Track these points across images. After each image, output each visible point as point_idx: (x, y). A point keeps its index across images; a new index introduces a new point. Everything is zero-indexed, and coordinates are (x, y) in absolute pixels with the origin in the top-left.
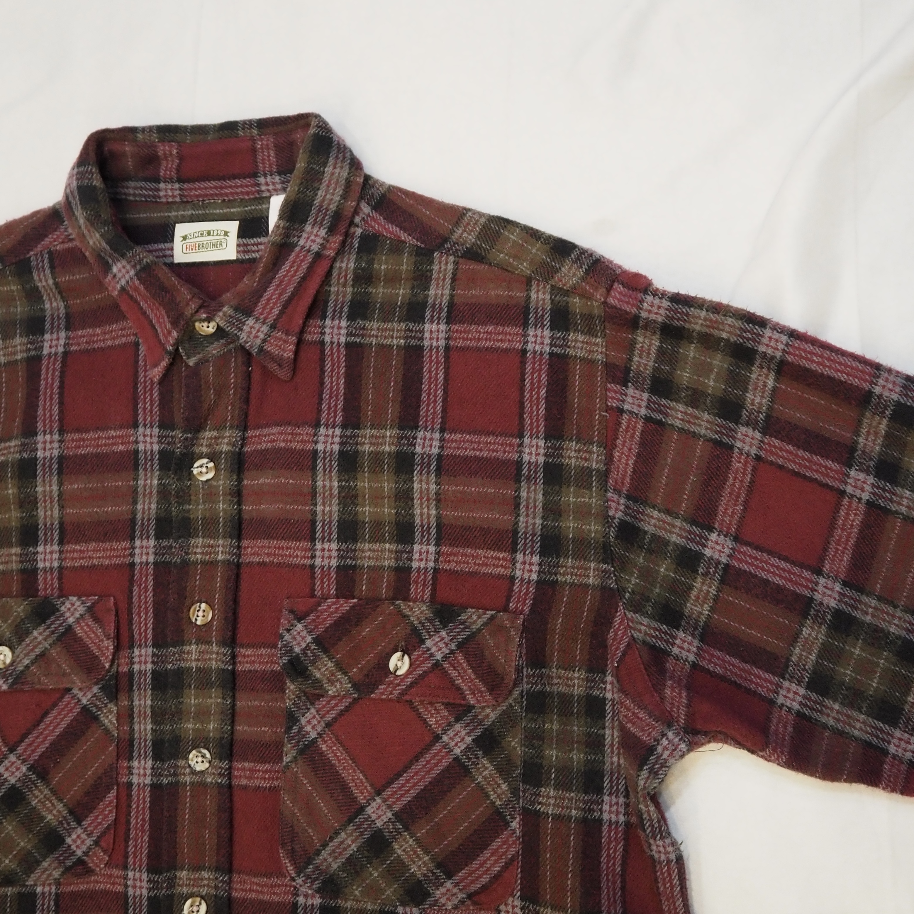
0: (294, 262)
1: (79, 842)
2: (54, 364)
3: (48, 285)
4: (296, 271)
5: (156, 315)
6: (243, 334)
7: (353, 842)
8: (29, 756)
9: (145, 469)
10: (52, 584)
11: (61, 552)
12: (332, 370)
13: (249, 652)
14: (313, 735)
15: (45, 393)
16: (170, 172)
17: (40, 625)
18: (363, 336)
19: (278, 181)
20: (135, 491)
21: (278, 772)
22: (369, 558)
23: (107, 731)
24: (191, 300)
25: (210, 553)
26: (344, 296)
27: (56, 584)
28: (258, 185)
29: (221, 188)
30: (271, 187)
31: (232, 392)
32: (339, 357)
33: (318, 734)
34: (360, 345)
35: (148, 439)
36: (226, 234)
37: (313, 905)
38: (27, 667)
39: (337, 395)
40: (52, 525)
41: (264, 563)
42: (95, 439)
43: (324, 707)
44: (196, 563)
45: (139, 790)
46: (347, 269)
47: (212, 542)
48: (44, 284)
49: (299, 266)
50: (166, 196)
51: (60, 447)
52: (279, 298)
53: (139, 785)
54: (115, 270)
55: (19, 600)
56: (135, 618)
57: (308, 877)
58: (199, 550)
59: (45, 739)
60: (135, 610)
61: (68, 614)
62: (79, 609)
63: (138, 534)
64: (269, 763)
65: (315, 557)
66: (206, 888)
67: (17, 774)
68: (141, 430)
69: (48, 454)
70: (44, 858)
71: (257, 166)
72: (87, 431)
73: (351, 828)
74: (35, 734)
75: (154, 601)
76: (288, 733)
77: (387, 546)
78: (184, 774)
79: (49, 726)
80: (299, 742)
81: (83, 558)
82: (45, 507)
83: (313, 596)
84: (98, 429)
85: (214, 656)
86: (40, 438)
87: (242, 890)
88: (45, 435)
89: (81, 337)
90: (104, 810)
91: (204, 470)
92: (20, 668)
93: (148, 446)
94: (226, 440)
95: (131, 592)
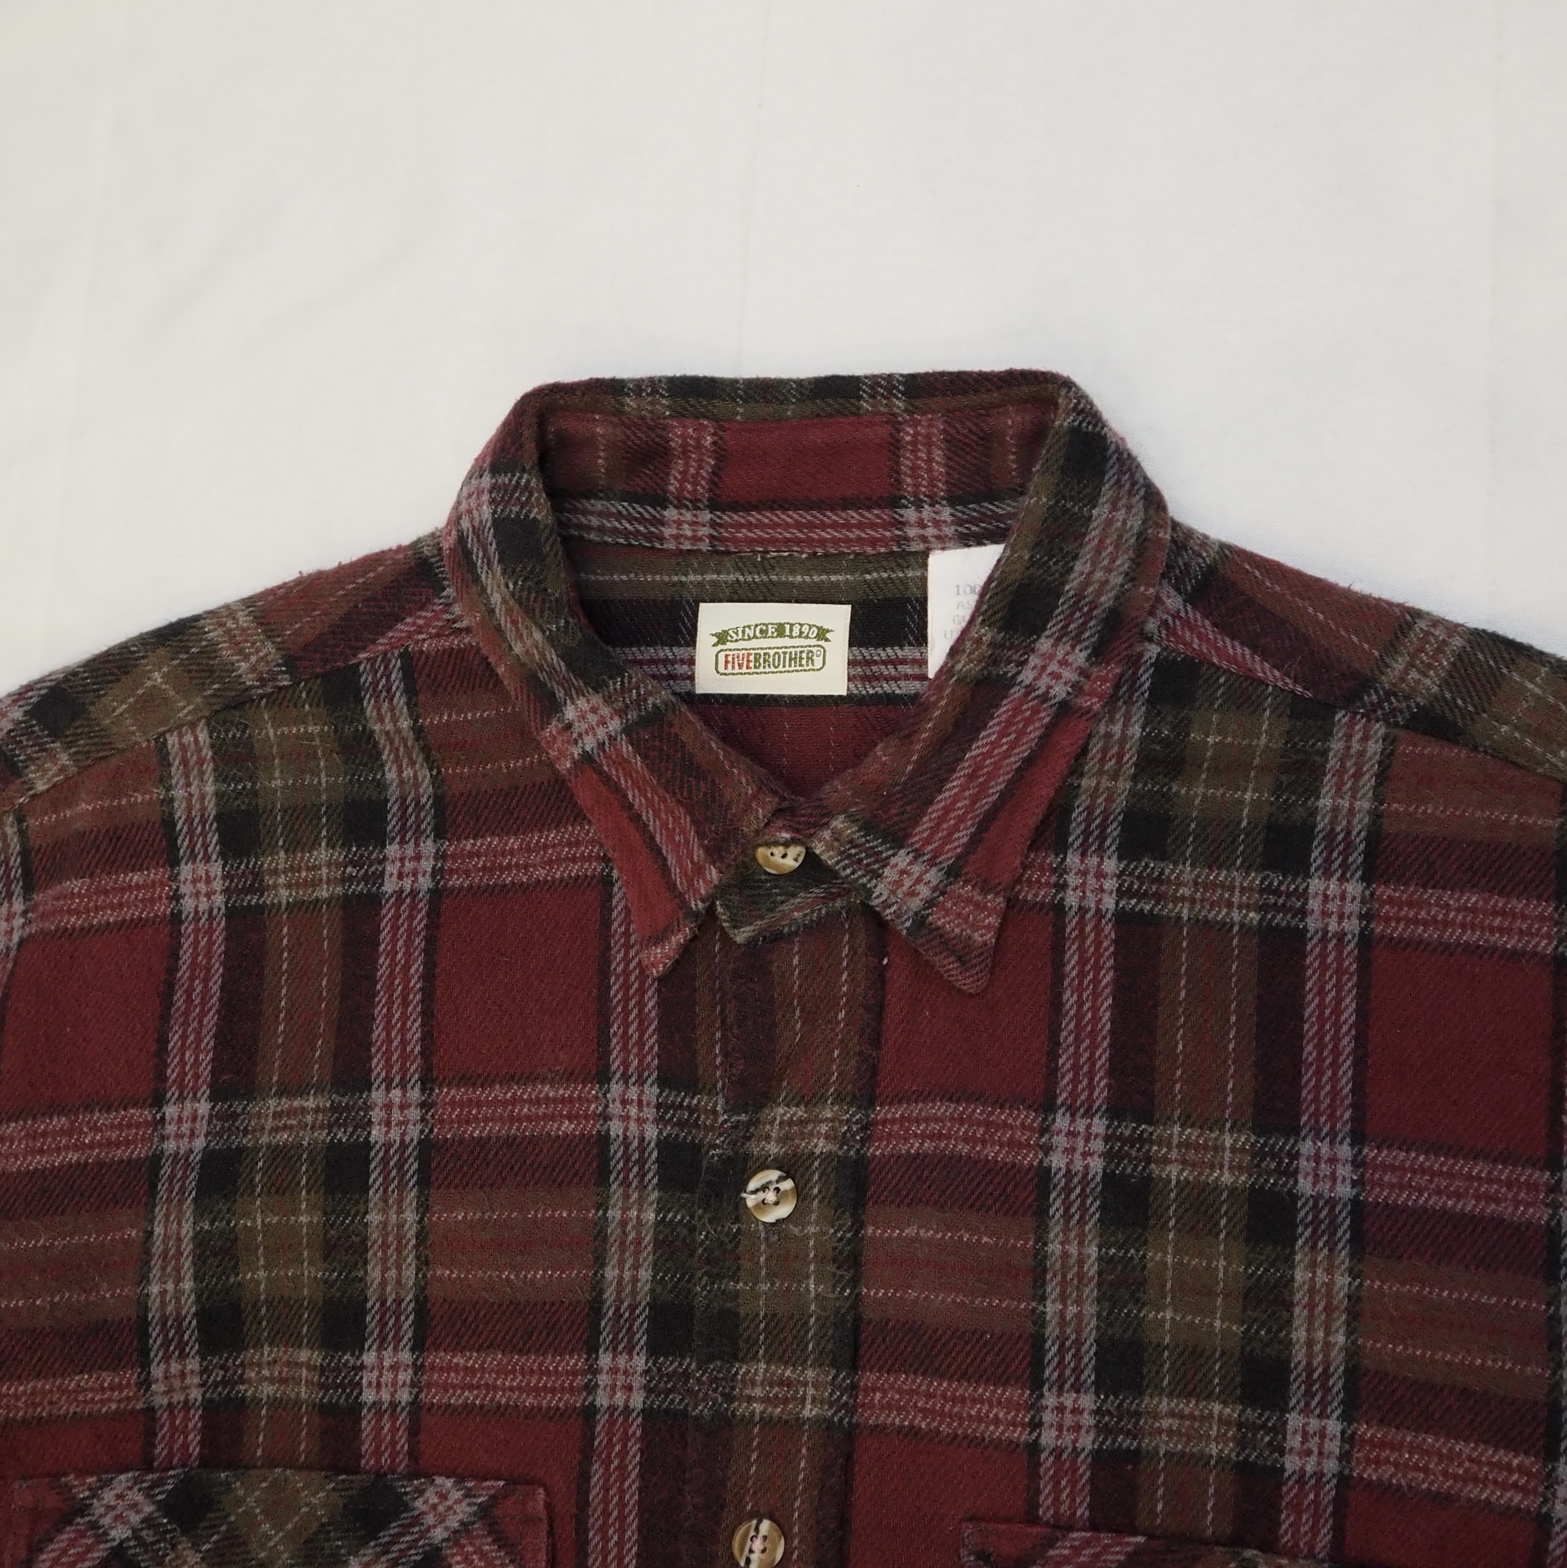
0: (1009, 722)
2: (411, 918)
3: (399, 731)
4: (1014, 745)
5: (665, 825)
6: (881, 886)
9: (626, 1184)
10: (393, 1443)
11: (418, 1369)
12: (1082, 975)
15: (390, 989)
16: (695, 484)
17: (364, 1543)
18: (1159, 897)
19: (949, 519)
20: (600, 1236)
22: (1170, 1432)
24: (754, 797)
25: (786, 1401)
26: (1109, 800)
27: (403, 1444)
28: (901, 524)
29: (811, 526)
30: (931, 531)
31: (841, 1016)
32: (1098, 943)
34: (1151, 919)
35: (633, 1111)
36: (822, 634)
39: (1093, 1034)
40: (398, 1301)
41: (914, 1432)
42: (505, 1103)
44: (748, 1421)
46: (1124, 739)
47: (788, 1373)
48: (389, 727)
49: (1021, 733)
50: (677, 537)
51: (423, 1119)
52: (970, 808)
54: (570, 713)
55: (317, 1476)
56: (595, 1541)
58: (758, 1392)
60: (594, 1521)
61: (430, 1519)
62: (457, 1508)
63: (606, 1336)
65: (1040, 1424)
68: (616, 1088)
69: (395, 1135)
71: (899, 482)
72: (487, 1082)
75: (640, 1502)
77: (1217, 1408)
81: (471, 1387)
82: (384, 1260)
83: (1032, 1519)
84: (509, 1079)
86: (377, 1096)
88: (388, 1090)
89: (471, 855)
91: (771, 1196)
93: (633, 1126)
94: (824, 1128)
95: (585, 1477)
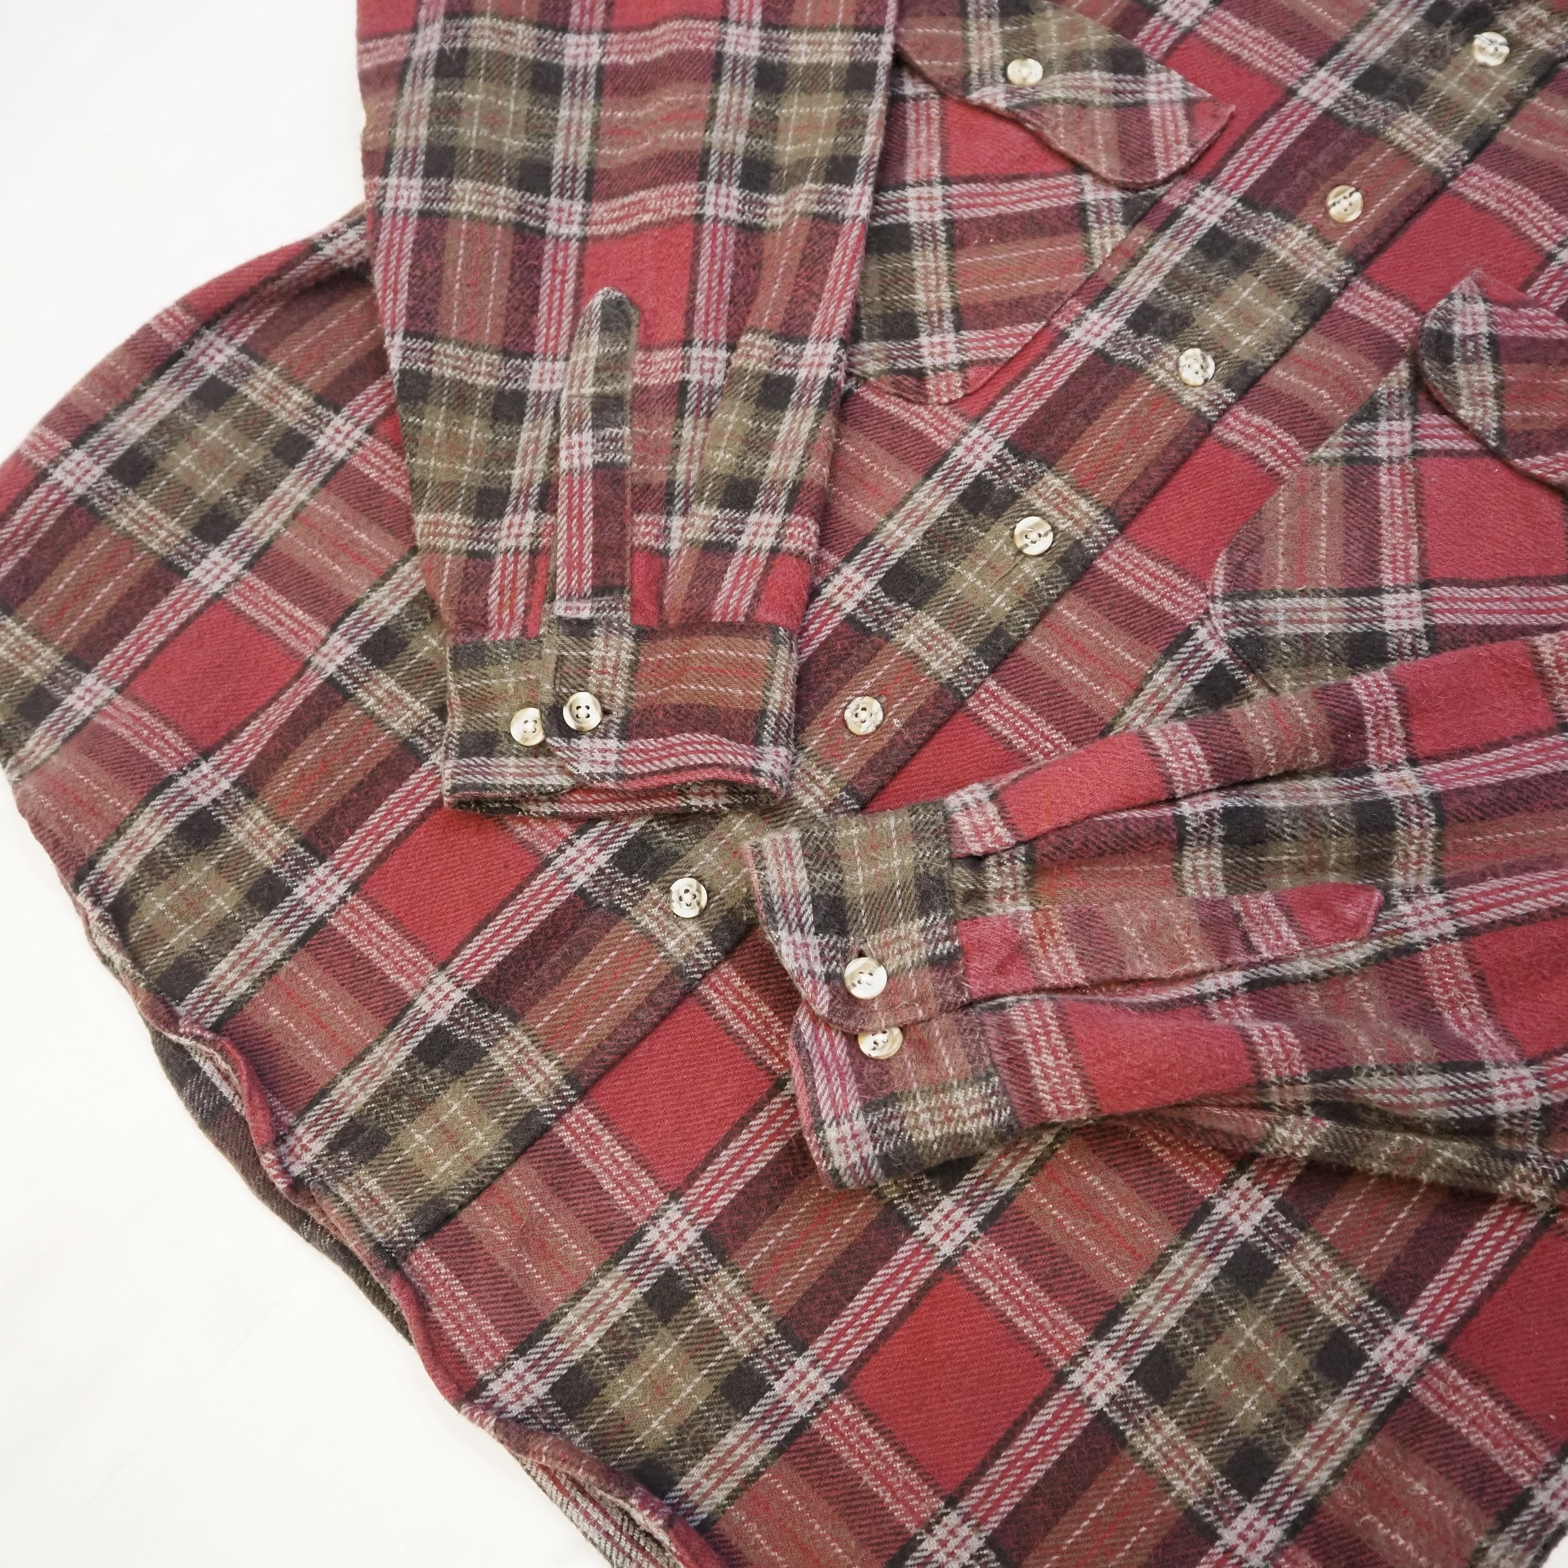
1: (938, 350)
7: (1331, 621)
8: (960, 207)
9: (1403, 4)
10: (1160, 42)
11: (1207, 13)
13: (1374, 295)
14: (1382, 453)
17: (1109, 71)
20: (1369, 17)
21: (1298, 460)
23: (1088, 253)
25: (1420, 144)
27: (1166, 46)
33: (1389, 457)
37: (1210, 653)
38: (1055, 101)
41: (1484, 208)
43: (1433, 427)
44: (1389, 142)
45: (1071, 349)
47: (1433, 133)
53: (1077, 341)
55: (1103, 28)
56: (1243, 152)
57: (1235, 612)
58: (1407, 130)
59: (994, 205)
60: (1250, 144)
61: (1153, 87)
62: (1174, 91)
63: (1332, 64)
64: (1297, 439)
66: (1069, 523)
67: (926, 215)
70: (871, 339)
73: (1340, 602)
74: (988, 188)
75: (1285, 150)
76: (1351, 424)
78: (1162, 366)
79: (1013, 193)
80: (1357, 445)
81: (1231, 39)
83: (1523, 290)
85: (1321, 264)
87: (1117, 565)
90: (1006, 337)
91: (1491, 49)
92: (1044, 96)
94: (1549, 36)
95: (1264, 119)
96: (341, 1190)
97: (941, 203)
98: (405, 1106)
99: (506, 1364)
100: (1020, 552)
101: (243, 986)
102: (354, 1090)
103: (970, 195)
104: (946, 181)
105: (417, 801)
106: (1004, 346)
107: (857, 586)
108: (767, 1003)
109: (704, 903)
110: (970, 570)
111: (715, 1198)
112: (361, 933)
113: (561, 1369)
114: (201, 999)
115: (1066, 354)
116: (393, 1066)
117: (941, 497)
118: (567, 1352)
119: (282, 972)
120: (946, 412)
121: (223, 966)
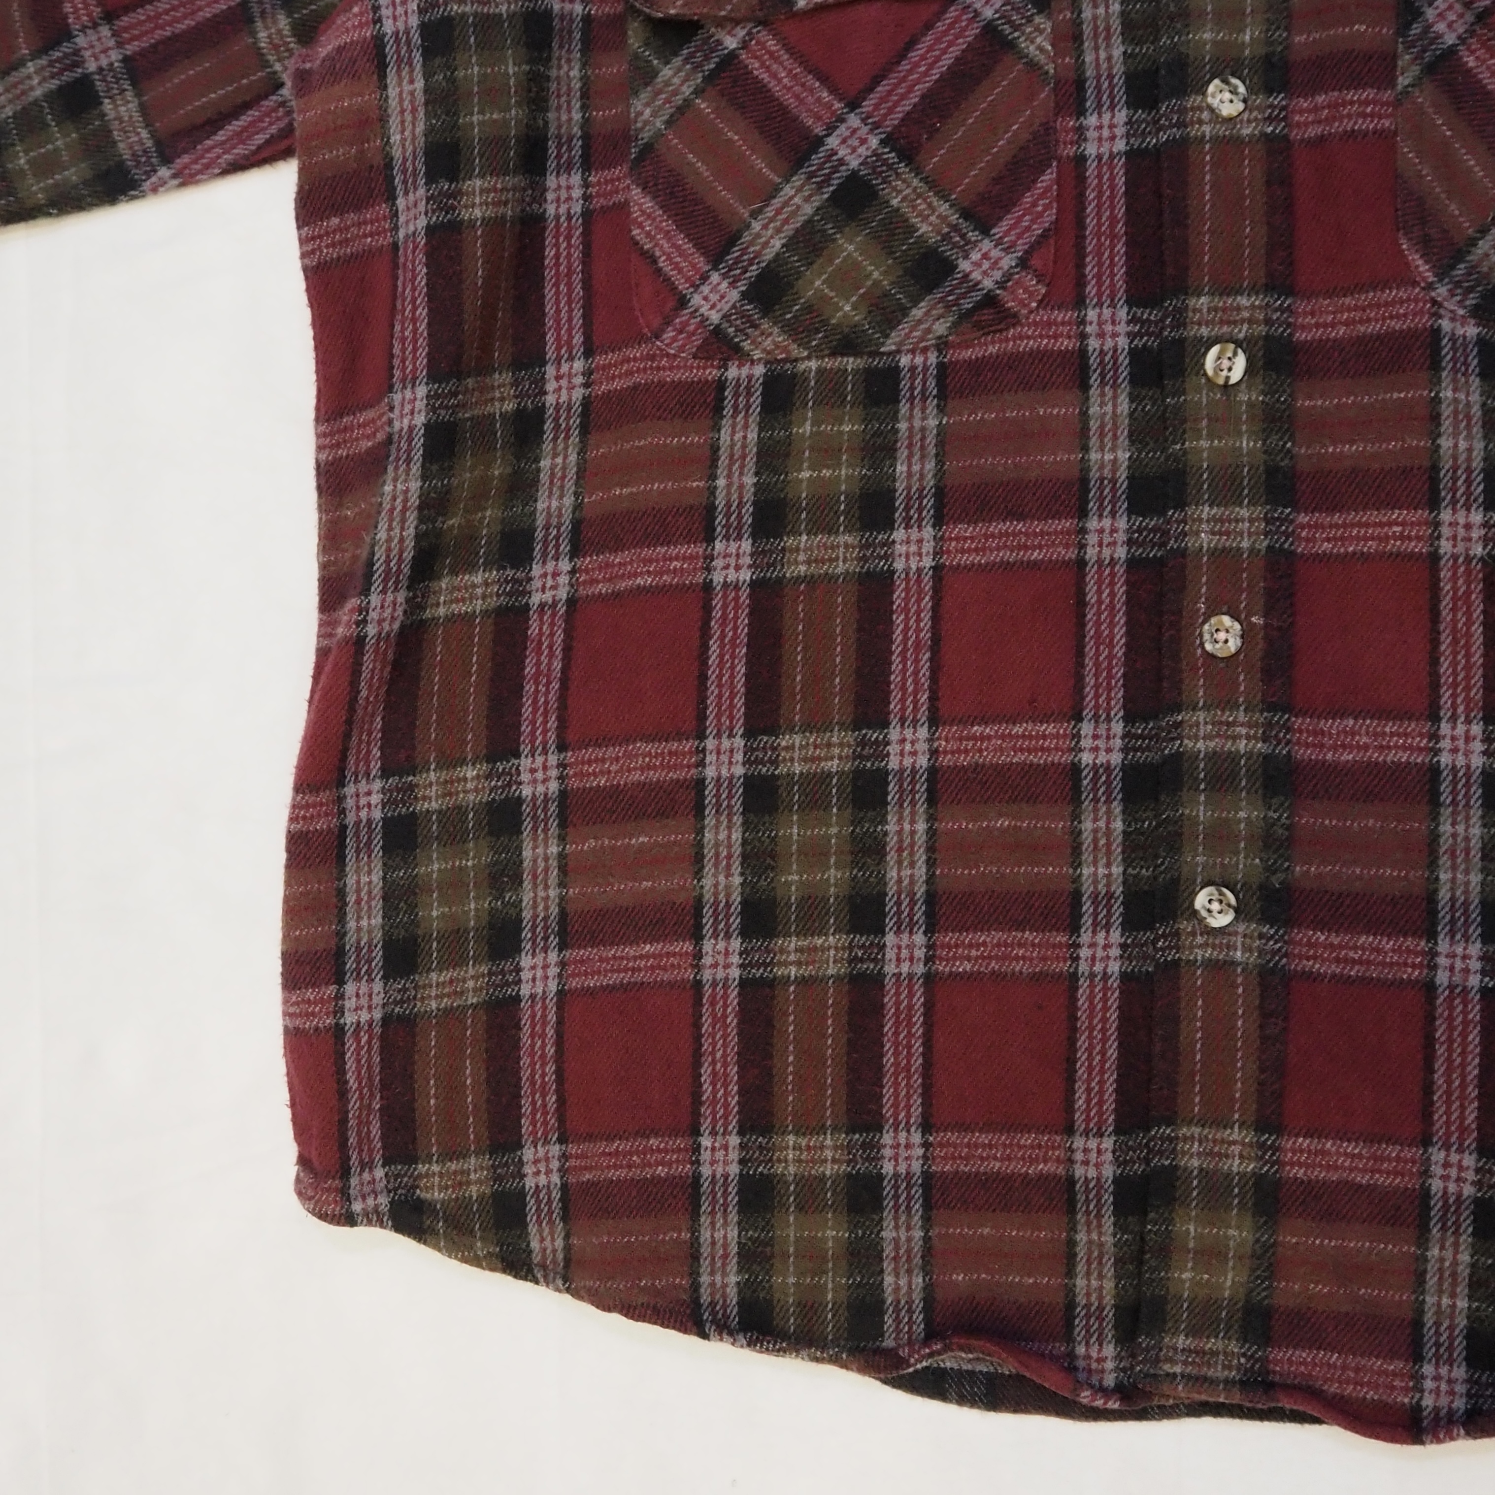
1: (986, 265)
8: (884, 118)
14: (1450, 39)
21: (1389, 103)
23: (1033, 66)
33: (1459, 37)
37: (1465, 337)
45: (1099, 166)
53: (1099, 157)
57: (1458, 284)
59: (910, 90)
64: (1372, 87)
66: (1245, 326)
67: (862, 150)
70: (915, 303)
74: (894, 78)
76: (1404, 36)
78: (1201, 122)
79: (917, 65)
80: (1424, 51)
87: (1317, 326)
90: (1034, 204)
96: (1167, 1367)
97: (865, 129)
98: (1153, 1263)
99: (1418, 1378)
100: (1226, 386)
101: (918, 1281)
102: (1094, 1283)
103: (883, 100)
104: (853, 105)
105: (910, 1017)
106: (1041, 215)
107: (1114, 531)
108: (1360, 933)
109: (1233, 900)
110: (1199, 438)
111: (1462, 1117)
112: (967, 1159)
113: (1460, 1343)
114: (898, 1320)
115: (1100, 176)
116: (1108, 1239)
117: (1115, 397)
118: (1451, 1328)
119: (936, 1242)
120: (1043, 315)
121: (889, 1280)
